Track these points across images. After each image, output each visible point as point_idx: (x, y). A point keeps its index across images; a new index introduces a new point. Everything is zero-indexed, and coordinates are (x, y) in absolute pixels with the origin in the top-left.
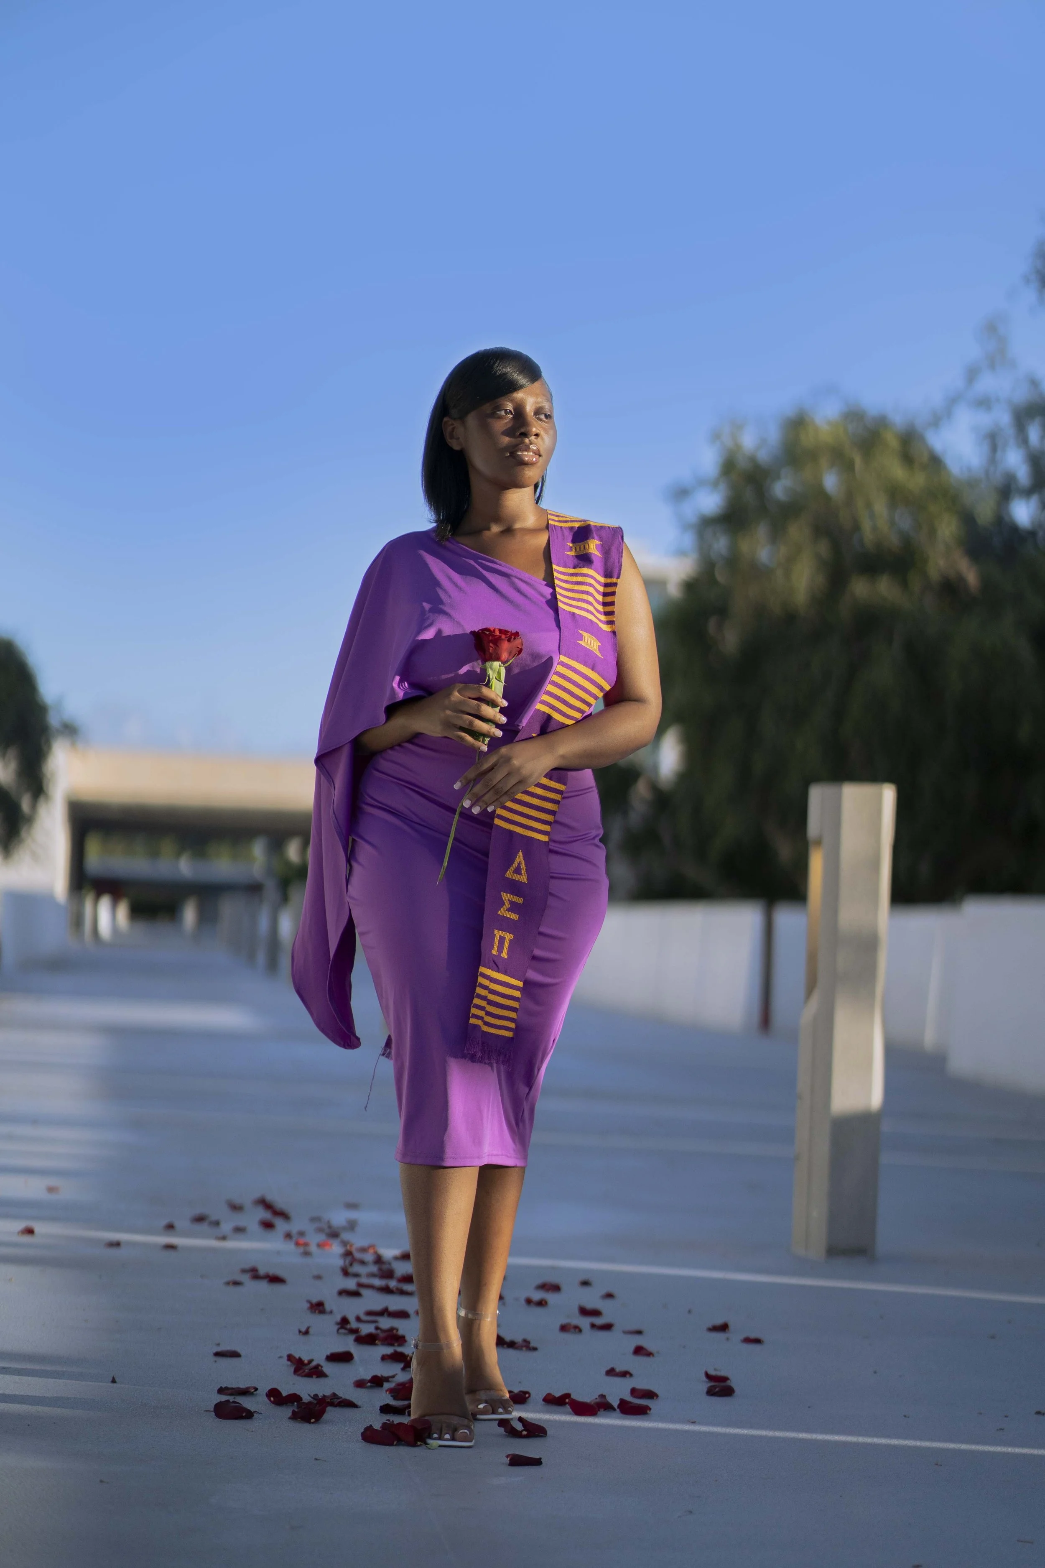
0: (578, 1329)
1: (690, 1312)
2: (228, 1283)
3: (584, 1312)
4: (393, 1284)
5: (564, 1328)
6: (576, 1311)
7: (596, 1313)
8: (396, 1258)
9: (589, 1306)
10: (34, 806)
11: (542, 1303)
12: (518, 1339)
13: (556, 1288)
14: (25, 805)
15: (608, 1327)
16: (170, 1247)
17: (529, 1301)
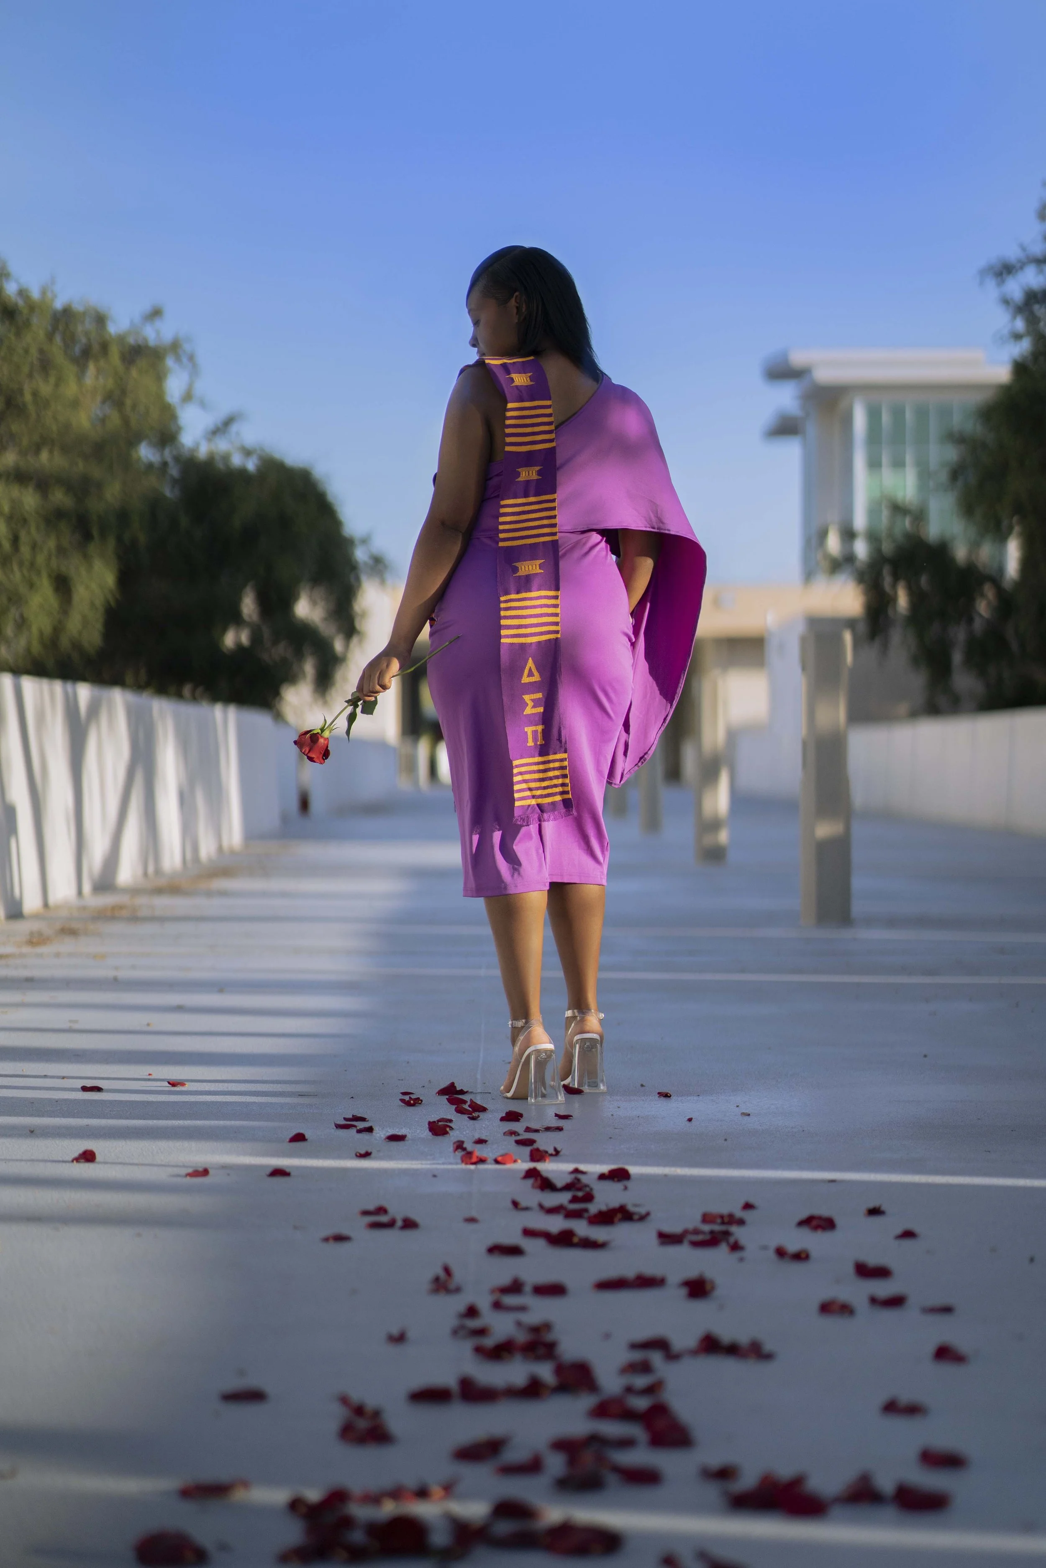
0: (846, 1310)
1: (1032, 1260)
2: (326, 1240)
3: (864, 1271)
4: (581, 1228)
5: (826, 1308)
6: (850, 1269)
7: (882, 1273)
8: (602, 1177)
9: (873, 1260)
10: (347, 646)
11: (801, 1257)
12: (743, 1338)
13: (825, 1224)
14: (338, 646)
15: (896, 1302)
16: (278, 1172)
17: (781, 1253)
